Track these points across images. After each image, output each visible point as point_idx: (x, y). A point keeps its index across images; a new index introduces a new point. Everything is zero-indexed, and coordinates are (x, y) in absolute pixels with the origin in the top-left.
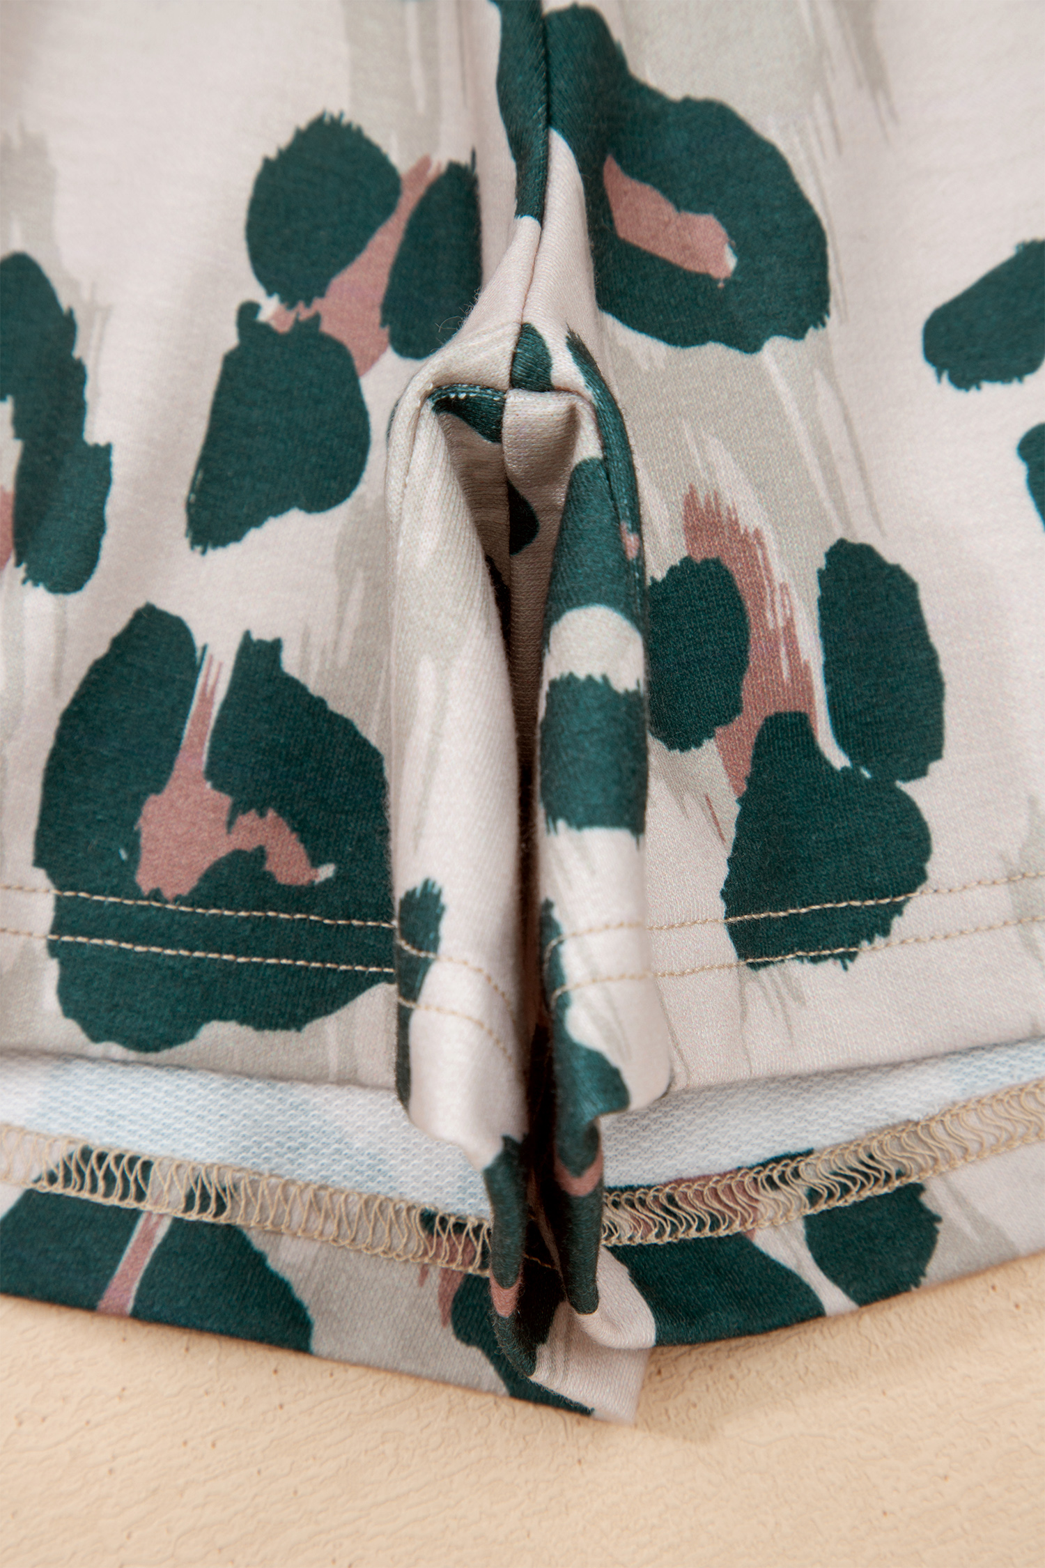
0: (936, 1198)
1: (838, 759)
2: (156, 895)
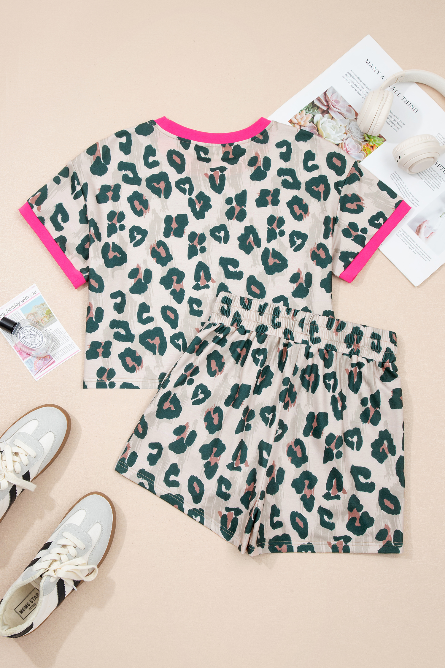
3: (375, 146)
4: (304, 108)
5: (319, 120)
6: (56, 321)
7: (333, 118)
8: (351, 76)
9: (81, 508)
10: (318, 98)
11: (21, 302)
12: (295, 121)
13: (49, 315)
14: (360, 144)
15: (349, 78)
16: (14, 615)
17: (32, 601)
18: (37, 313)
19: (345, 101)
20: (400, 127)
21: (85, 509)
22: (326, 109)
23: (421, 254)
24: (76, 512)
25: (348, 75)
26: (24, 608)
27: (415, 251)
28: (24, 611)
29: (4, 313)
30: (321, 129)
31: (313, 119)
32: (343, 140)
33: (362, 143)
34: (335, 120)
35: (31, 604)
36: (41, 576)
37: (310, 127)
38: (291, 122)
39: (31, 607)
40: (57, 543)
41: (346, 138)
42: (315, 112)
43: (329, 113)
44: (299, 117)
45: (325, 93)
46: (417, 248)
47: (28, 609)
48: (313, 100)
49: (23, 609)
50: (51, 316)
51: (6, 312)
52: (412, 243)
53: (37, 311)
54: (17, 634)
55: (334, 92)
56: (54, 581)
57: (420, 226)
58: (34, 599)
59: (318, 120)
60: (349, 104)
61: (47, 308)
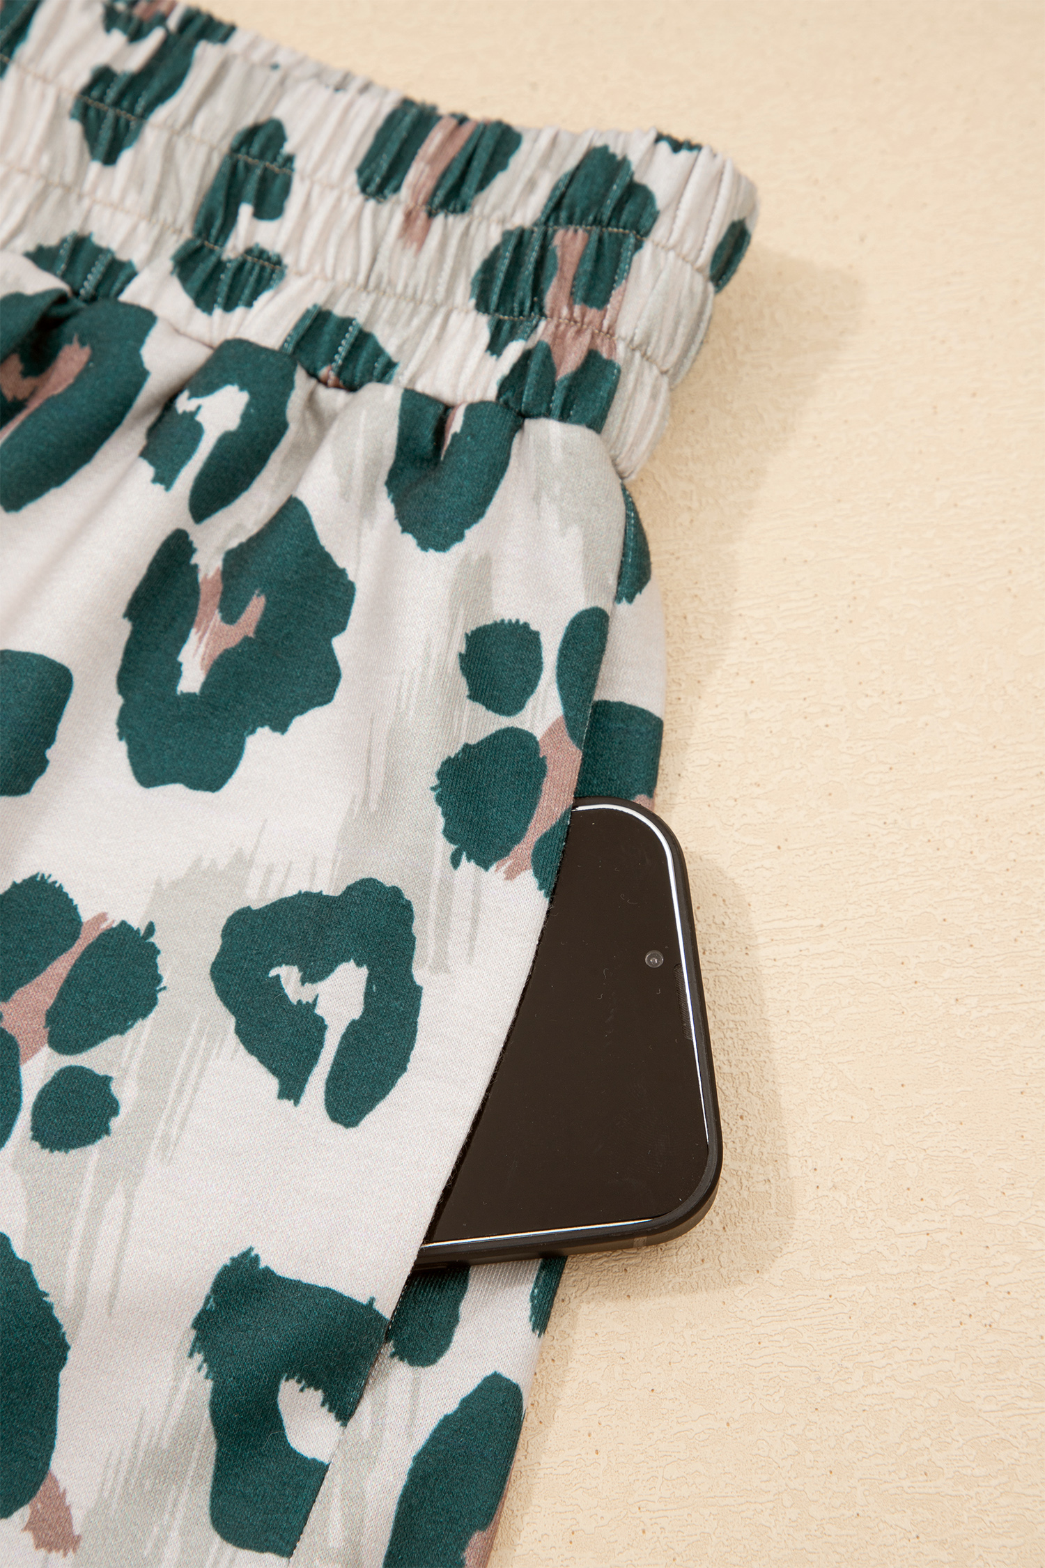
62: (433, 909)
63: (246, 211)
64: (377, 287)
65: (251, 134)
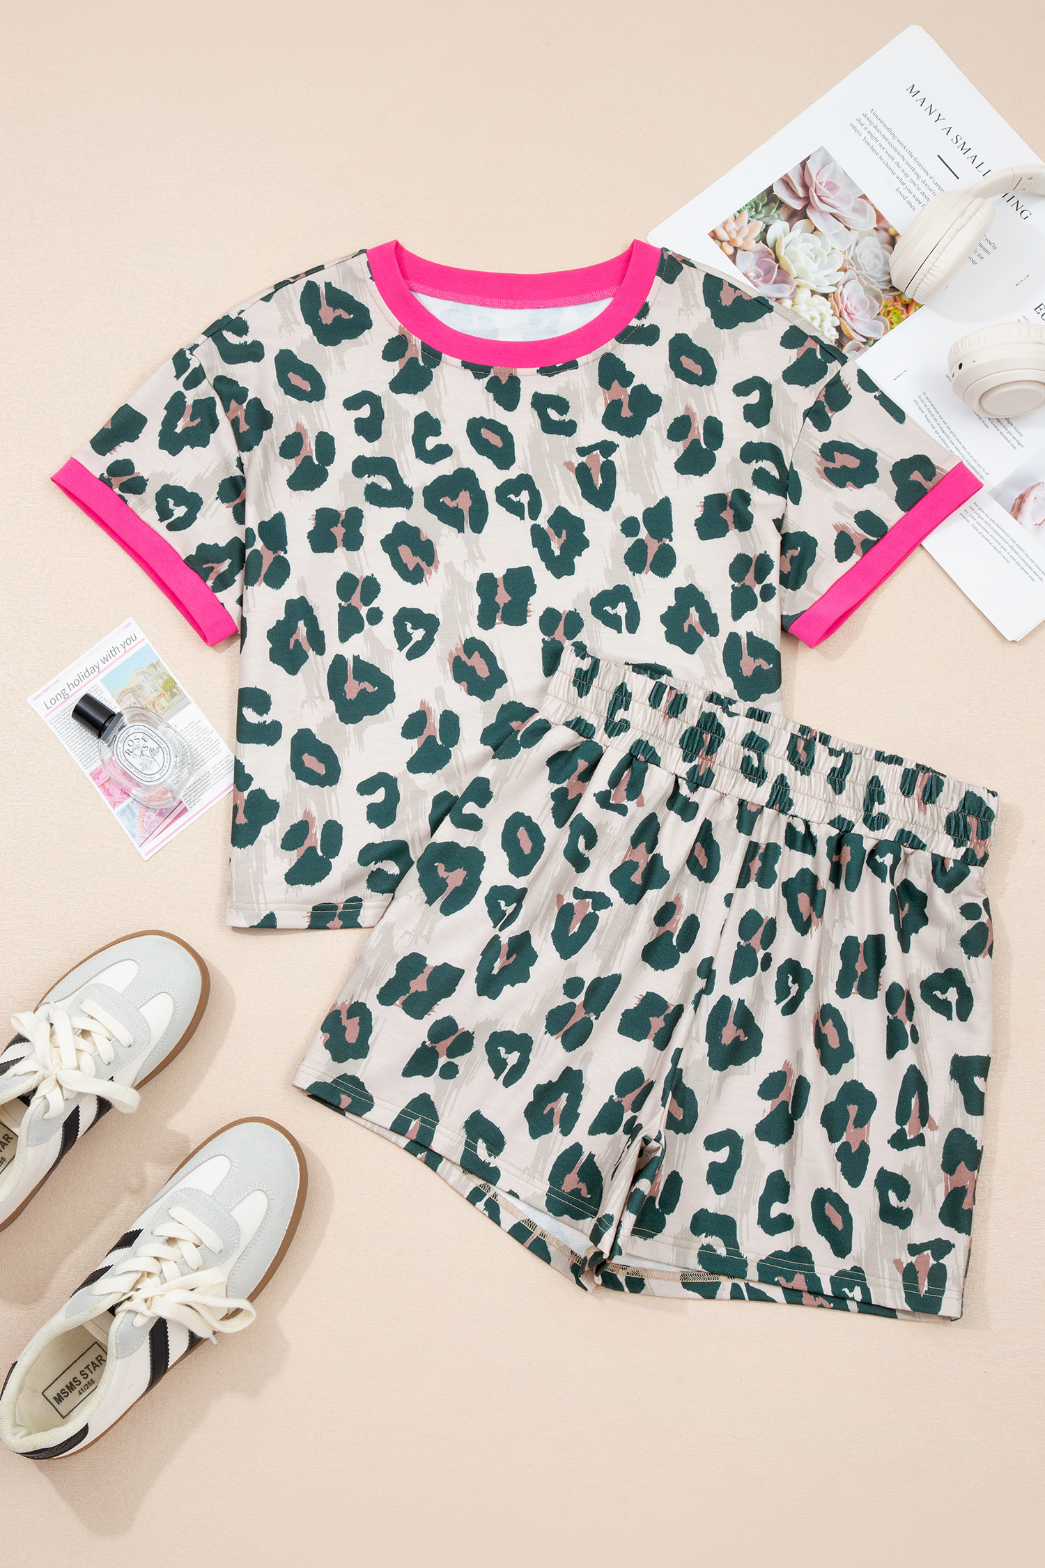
0: (646, 1282)
1: (657, 1207)
2: (564, 1191)
3: (914, 305)
4: (746, 205)
5: (781, 236)
6: (187, 705)
7: (816, 229)
8: (871, 123)
9: (218, 1153)
10: (784, 178)
11: (101, 663)
12: (723, 235)
13: (170, 690)
14: (878, 298)
15: (866, 129)
16: (41, 1407)
17: (86, 1374)
18: (140, 687)
19: (852, 184)
20: (984, 254)
21: (230, 1156)
22: (799, 208)
23: (1023, 564)
24: (205, 1161)
25: (864, 120)
26: (67, 1390)
27: (1008, 557)
28: (65, 1396)
29: (63, 692)
30: (785, 256)
31: (766, 233)
32: (836, 285)
33: (882, 295)
34: (821, 236)
35: (84, 1382)
36: (112, 1311)
37: (758, 252)
38: (714, 235)
39: (82, 1389)
40: (155, 1233)
41: (842, 282)
42: (773, 217)
43: (806, 217)
44: (732, 226)
45: (803, 165)
46: (1012, 548)
47: (76, 1392)
48: (770, 185)
49: (63, 1393)
50: (176, 694)
51: (68, 691)
52: (1000, 536)
53: (142, 683)
54: (48, 1447)
55: (827, 161)
56: (144, 1322)
57: (1022, 498)
58: (92, 1370)
59: (778, 236)
60: (861, 191)
61: (166, 674)
62: (967, 970)
63: (876, 803)
64: (915, 823)
65: (871, 781)
